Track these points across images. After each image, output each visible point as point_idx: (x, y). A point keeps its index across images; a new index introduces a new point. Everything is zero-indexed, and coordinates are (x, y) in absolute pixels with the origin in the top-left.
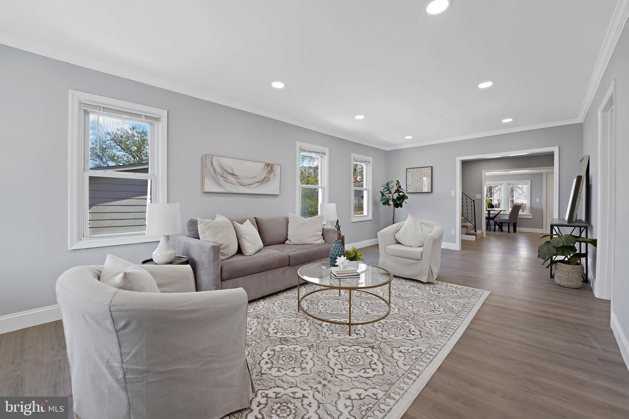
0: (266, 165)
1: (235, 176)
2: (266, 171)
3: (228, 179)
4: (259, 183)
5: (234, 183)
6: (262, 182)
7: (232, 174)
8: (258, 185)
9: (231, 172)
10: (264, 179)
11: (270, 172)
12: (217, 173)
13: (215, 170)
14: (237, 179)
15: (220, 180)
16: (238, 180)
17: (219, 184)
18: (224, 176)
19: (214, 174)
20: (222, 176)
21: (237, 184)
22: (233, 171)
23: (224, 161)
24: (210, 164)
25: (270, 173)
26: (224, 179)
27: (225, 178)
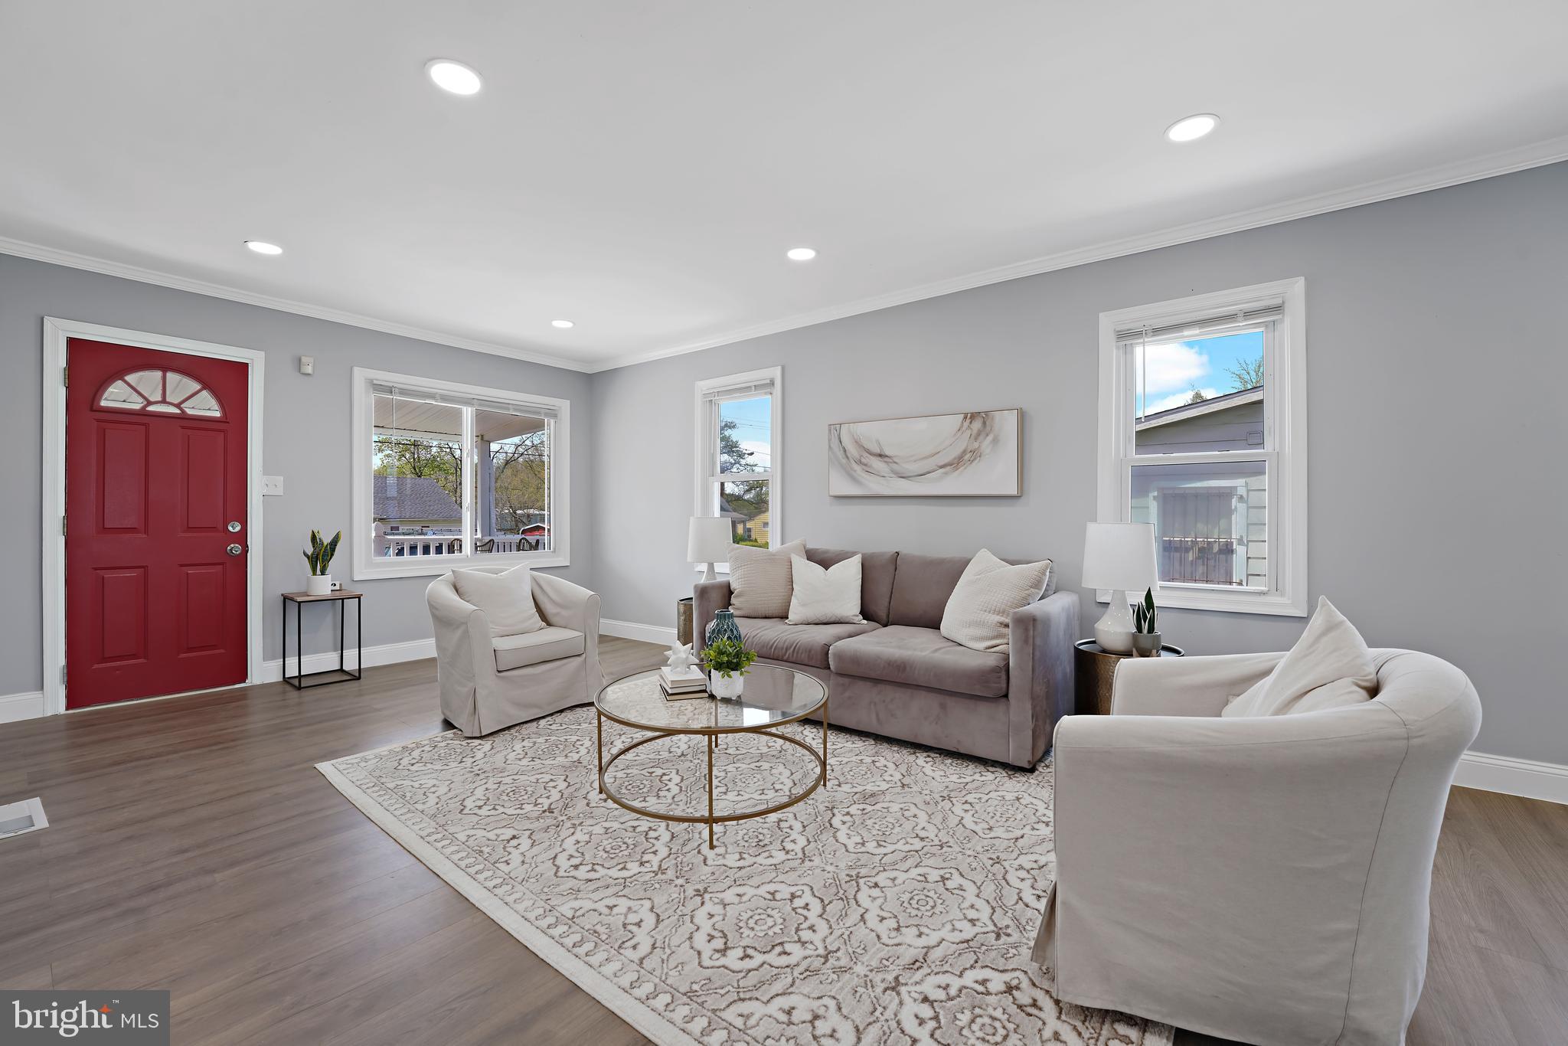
0: (965, 418)
1: (886, 459)
2: (969, 432)
3: (870, 467)
4: (949, 467)
5: (885, 475)
6: (956, 463)
7: (880, 456)
8: (946, 473)
9: (879, 451)
10: (960, 458)
11: (979, 434)
12: (850, 458)
13: (845, 451)
14: (890, 464)
15: (855, 471)
16: (895, 466)
17: (854, 480)
18: (863, 460)
19: (844, 461)
20: (860, 462)
21: (893, 475)
22: (881, 449)
23: (861, 429)
24: (837, 441)
25: (981, 438)
26: (864, 467)
27: (866, 465)
